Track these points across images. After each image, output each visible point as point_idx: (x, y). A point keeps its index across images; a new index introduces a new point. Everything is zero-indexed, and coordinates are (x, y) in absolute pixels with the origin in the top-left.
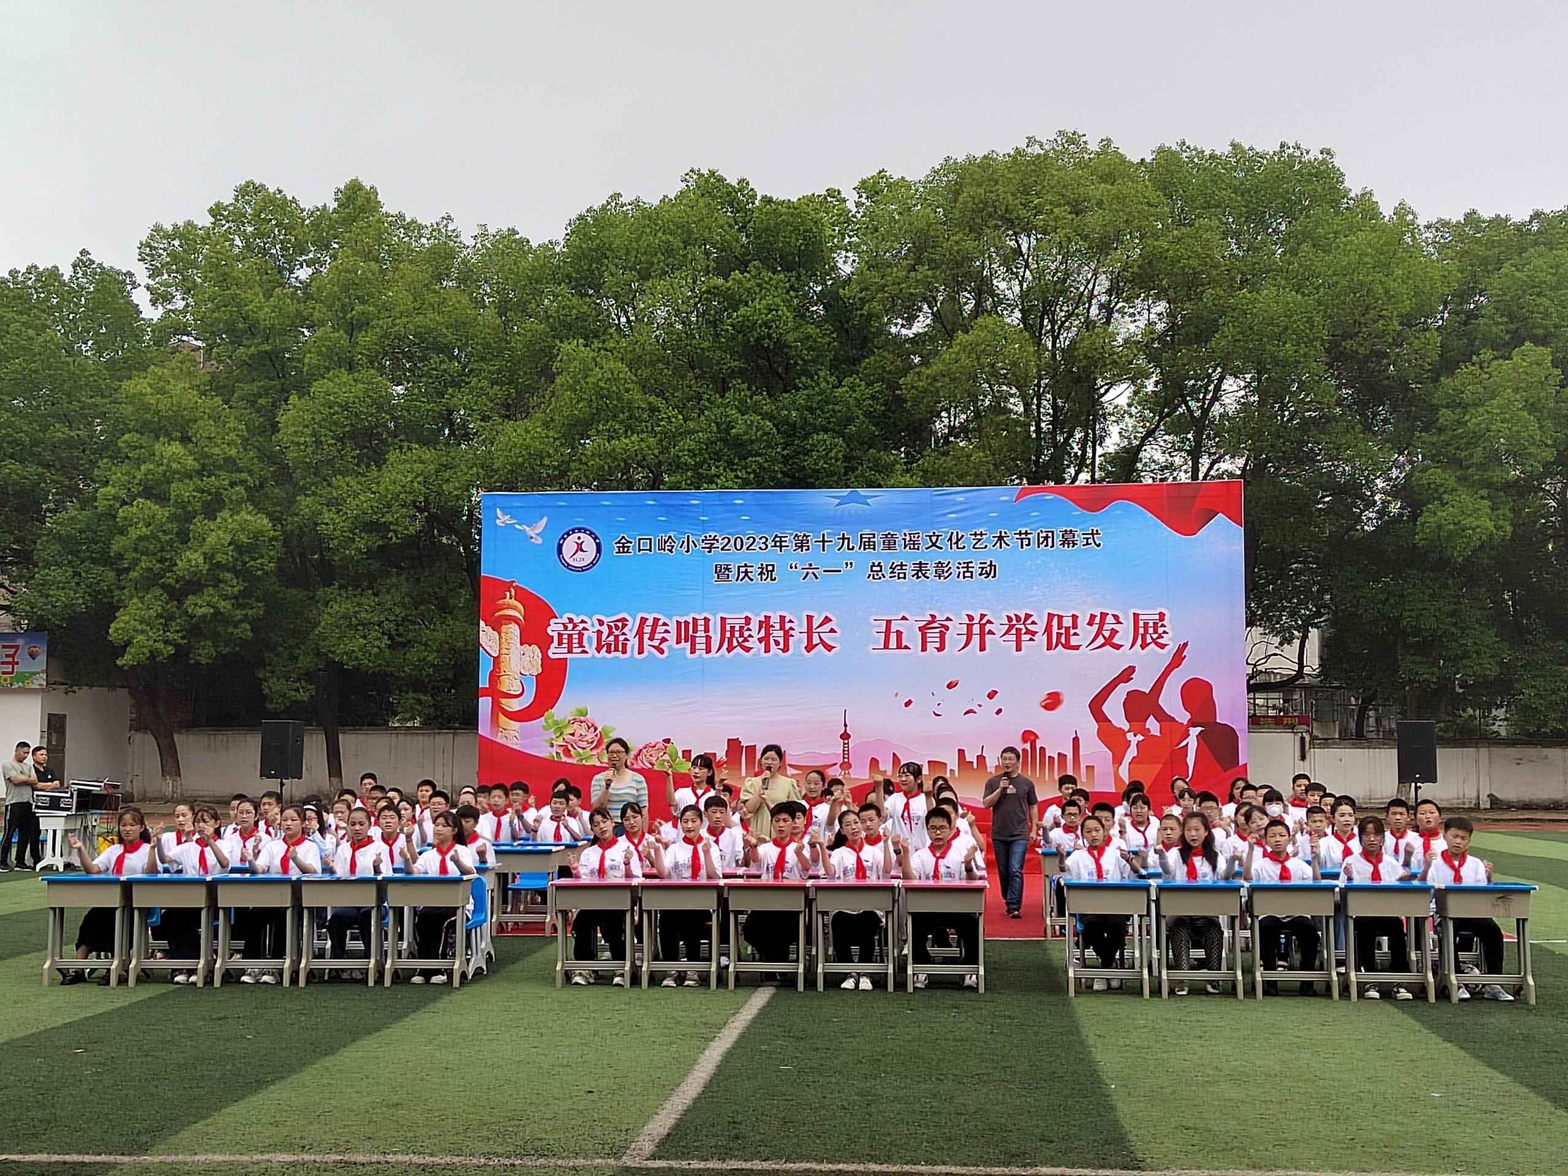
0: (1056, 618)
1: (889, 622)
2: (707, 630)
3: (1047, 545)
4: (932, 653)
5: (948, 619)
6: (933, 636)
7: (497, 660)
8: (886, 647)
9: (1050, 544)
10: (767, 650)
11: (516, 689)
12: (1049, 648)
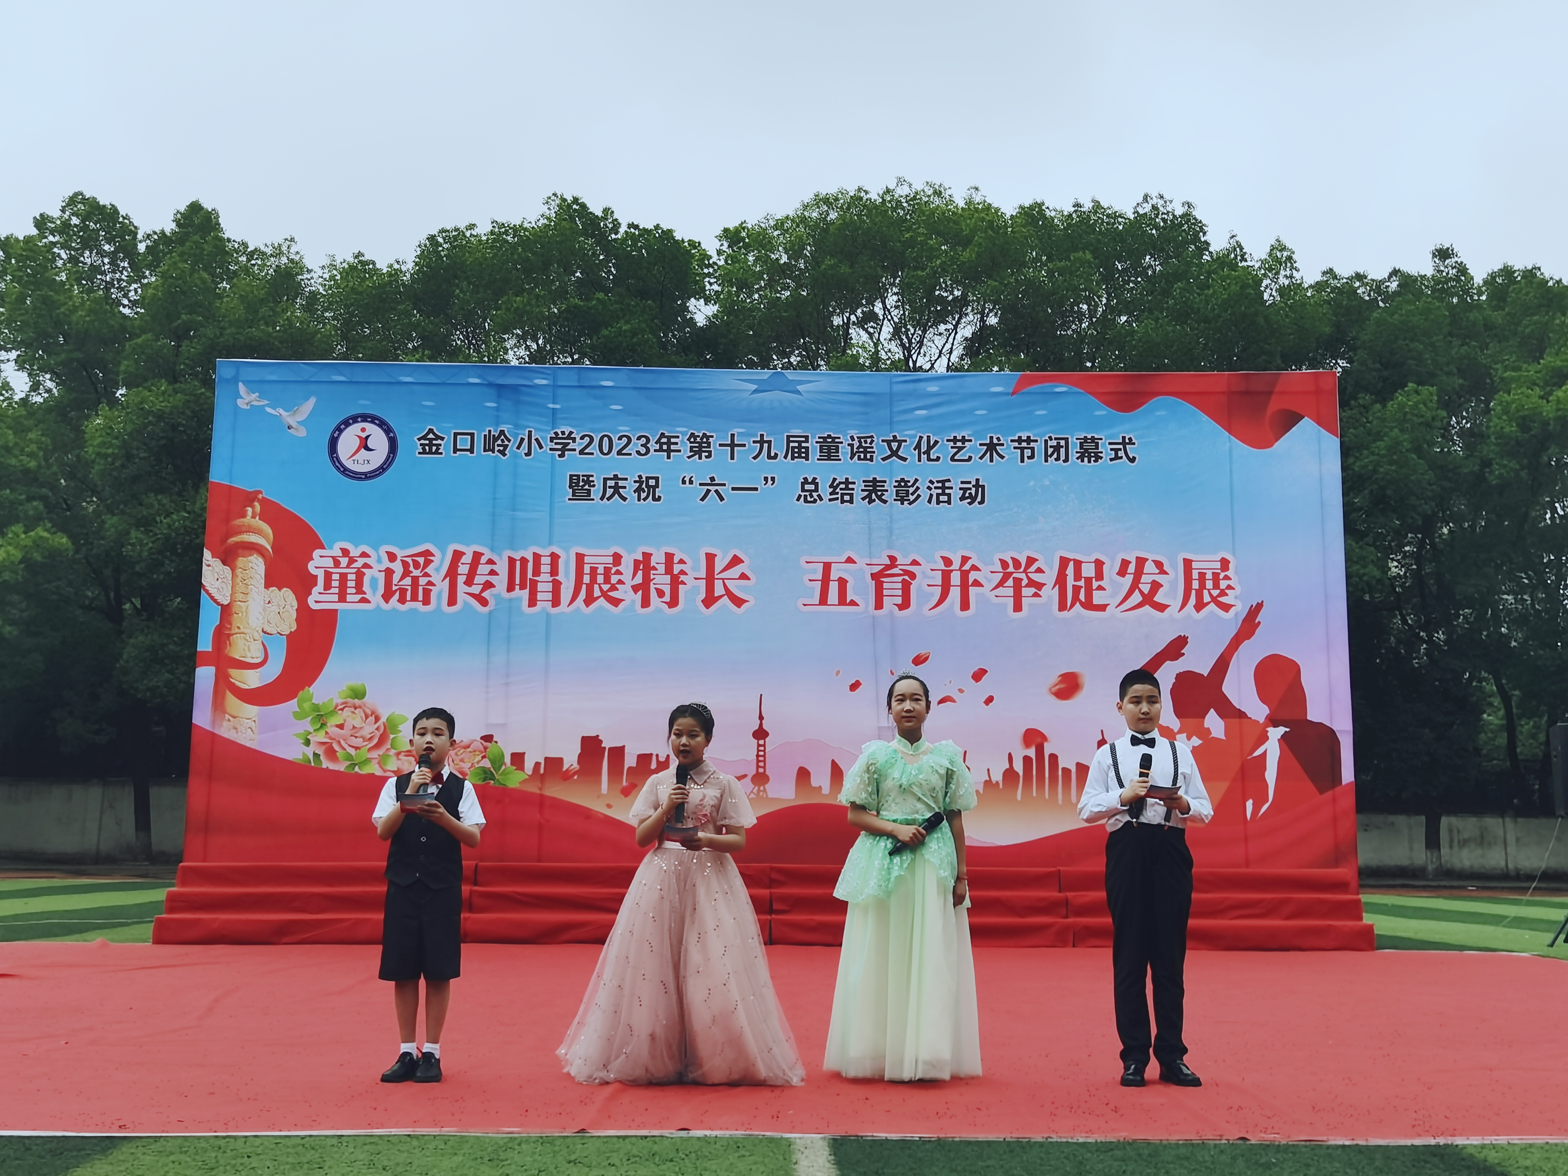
0: (1071, 564)
1: (827, 567)
2: (554, 571)
3: (1058, 459)
4: (891, 612)
5: (915, 563)
6: (893, 586)
7: (226, 611)
8: (823, 601)
9: (1063, 457)
10: (646, 603)
11: (254, 655)
12: (1062, 607)
